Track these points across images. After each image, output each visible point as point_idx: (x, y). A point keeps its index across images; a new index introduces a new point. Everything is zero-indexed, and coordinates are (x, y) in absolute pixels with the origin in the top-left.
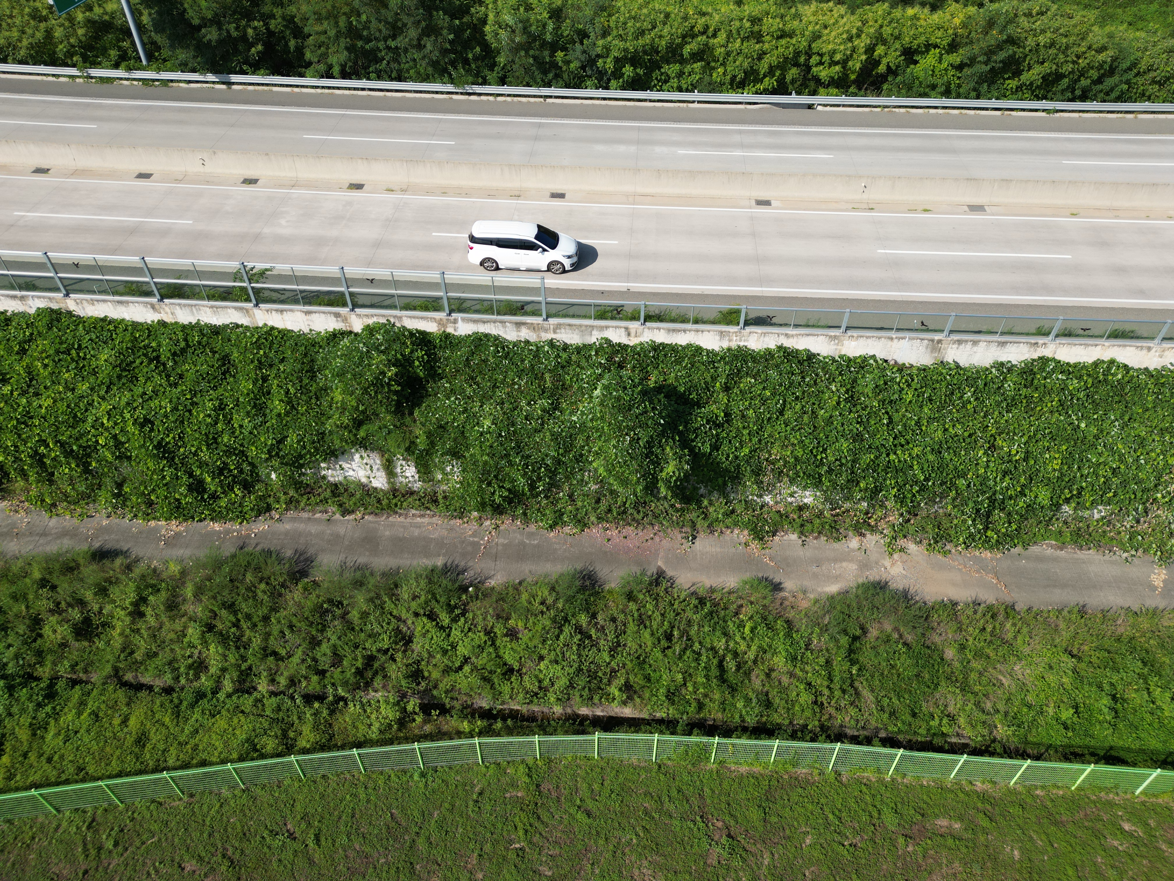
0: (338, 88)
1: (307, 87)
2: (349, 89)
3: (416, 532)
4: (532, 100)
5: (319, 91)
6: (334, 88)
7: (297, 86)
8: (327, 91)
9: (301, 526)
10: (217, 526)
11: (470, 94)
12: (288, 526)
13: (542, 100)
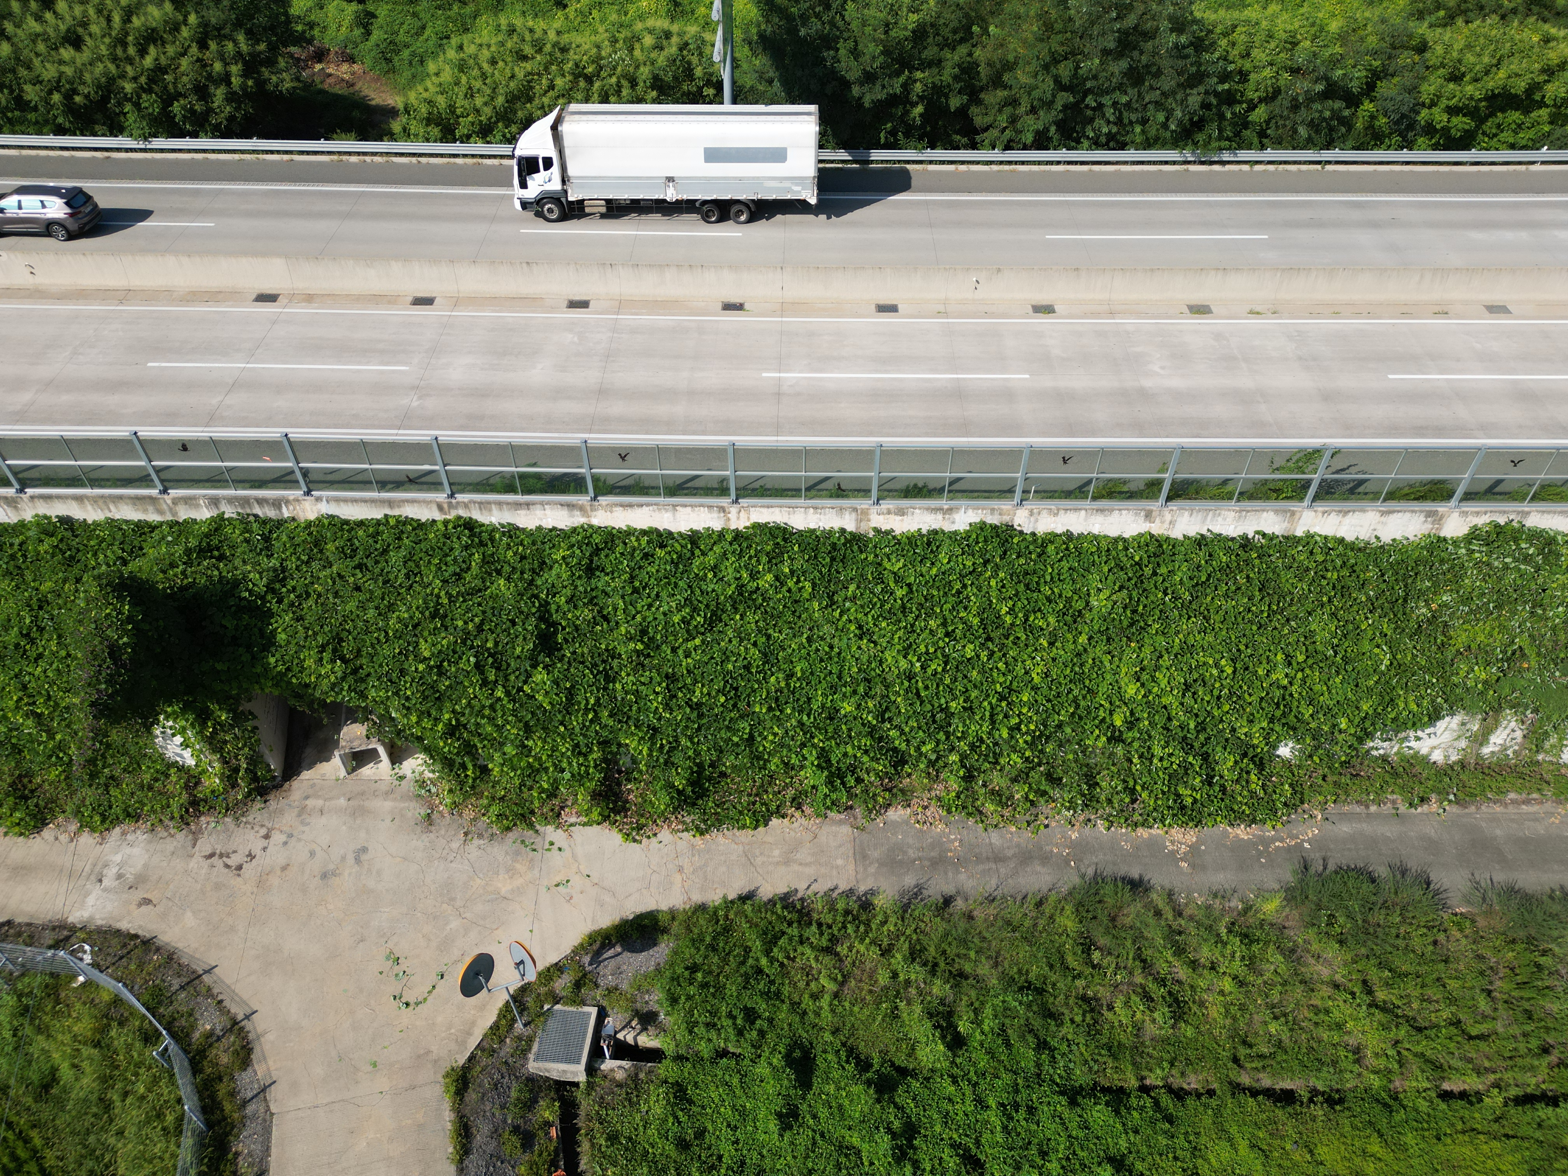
0: (1023, 163)
1: (978, 163)
2: (1039, 163)
3: (1541, 830)
4: (1304, 167)
5: (995, 168)
6: (1016, 163)
7: (963, 163)
8: (1007, 167)
9: (1366, 827)
10: (1242, 832)
11: (1212, 163)
12: (1345, 828)
13: (1319, 167)
